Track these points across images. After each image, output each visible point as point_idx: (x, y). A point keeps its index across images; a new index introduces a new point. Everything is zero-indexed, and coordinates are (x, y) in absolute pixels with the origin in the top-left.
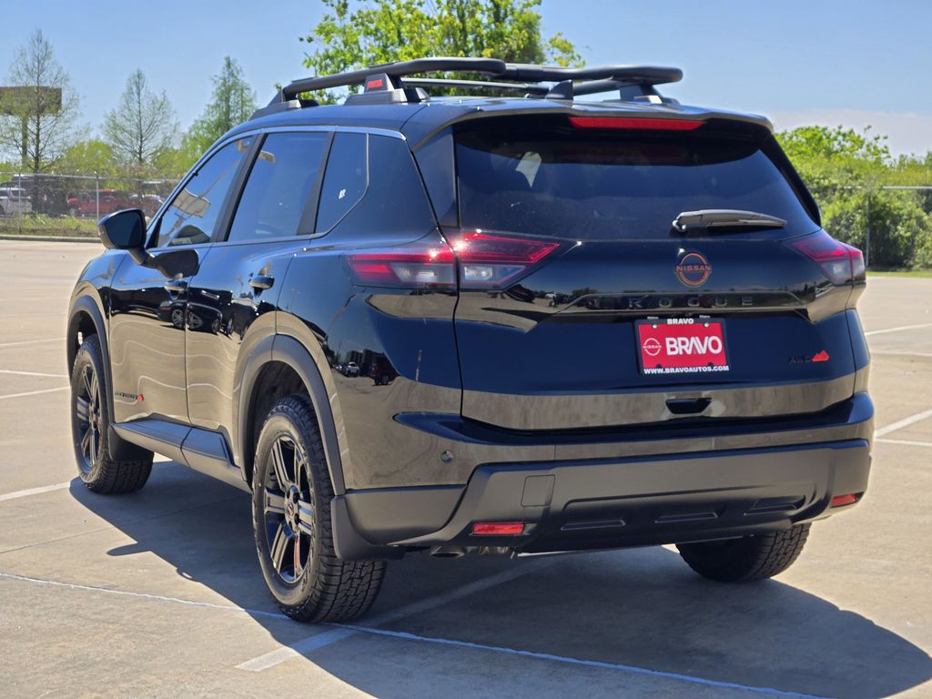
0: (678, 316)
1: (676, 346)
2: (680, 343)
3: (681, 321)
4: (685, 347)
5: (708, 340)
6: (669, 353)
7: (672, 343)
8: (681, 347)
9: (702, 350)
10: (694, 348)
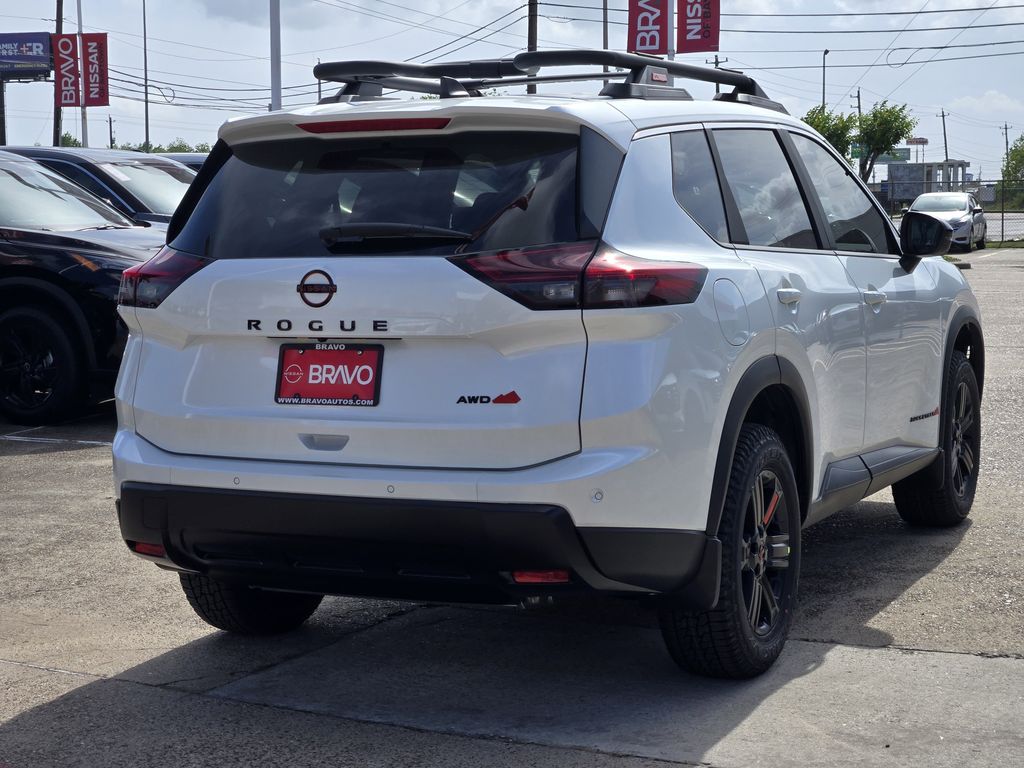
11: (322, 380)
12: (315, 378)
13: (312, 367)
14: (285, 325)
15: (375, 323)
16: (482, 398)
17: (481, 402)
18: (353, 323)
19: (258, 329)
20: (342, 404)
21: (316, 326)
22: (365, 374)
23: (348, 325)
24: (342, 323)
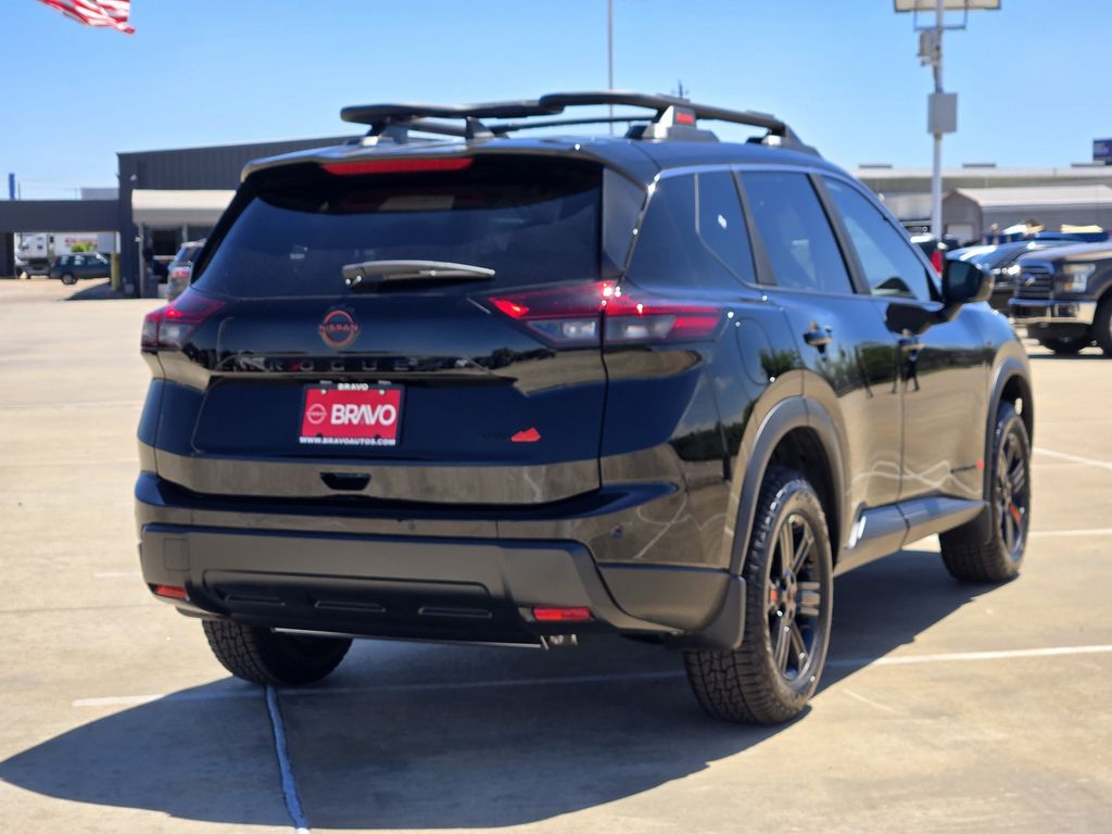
0: (351, 382)
1: (342, 414)
2: (348, 412)
3: (354, 387)
4: (352, 416)
5: (381, 410)
6: (334, 421)
7: (339, 410)
8: (348, 415)
9: (370, 420)
10: (363, 417)
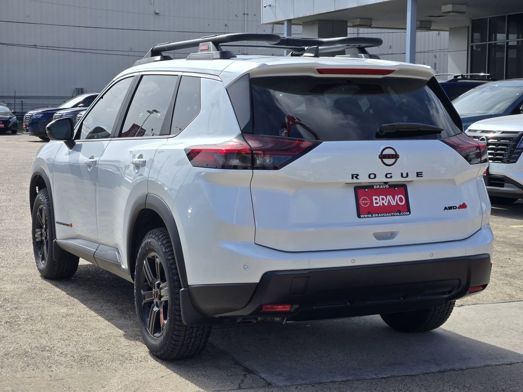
11: (380, 204)
12: (377, 203)
13: (374, 197)
14: (372, 176)
15: (417, 173)
16: (453, 207)
17: (454, 209)
18: (407, 174)
19: (357, 178)
20: (394, 215)
21: (389, 176)
22: (401, 200)
23: (405, 175)
24: (402, 174)
